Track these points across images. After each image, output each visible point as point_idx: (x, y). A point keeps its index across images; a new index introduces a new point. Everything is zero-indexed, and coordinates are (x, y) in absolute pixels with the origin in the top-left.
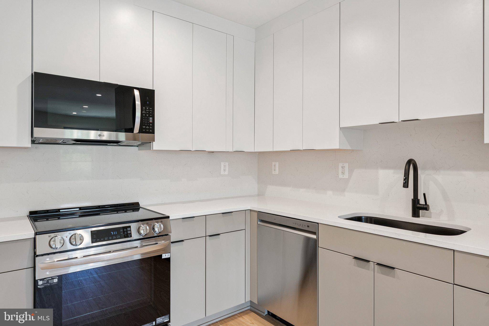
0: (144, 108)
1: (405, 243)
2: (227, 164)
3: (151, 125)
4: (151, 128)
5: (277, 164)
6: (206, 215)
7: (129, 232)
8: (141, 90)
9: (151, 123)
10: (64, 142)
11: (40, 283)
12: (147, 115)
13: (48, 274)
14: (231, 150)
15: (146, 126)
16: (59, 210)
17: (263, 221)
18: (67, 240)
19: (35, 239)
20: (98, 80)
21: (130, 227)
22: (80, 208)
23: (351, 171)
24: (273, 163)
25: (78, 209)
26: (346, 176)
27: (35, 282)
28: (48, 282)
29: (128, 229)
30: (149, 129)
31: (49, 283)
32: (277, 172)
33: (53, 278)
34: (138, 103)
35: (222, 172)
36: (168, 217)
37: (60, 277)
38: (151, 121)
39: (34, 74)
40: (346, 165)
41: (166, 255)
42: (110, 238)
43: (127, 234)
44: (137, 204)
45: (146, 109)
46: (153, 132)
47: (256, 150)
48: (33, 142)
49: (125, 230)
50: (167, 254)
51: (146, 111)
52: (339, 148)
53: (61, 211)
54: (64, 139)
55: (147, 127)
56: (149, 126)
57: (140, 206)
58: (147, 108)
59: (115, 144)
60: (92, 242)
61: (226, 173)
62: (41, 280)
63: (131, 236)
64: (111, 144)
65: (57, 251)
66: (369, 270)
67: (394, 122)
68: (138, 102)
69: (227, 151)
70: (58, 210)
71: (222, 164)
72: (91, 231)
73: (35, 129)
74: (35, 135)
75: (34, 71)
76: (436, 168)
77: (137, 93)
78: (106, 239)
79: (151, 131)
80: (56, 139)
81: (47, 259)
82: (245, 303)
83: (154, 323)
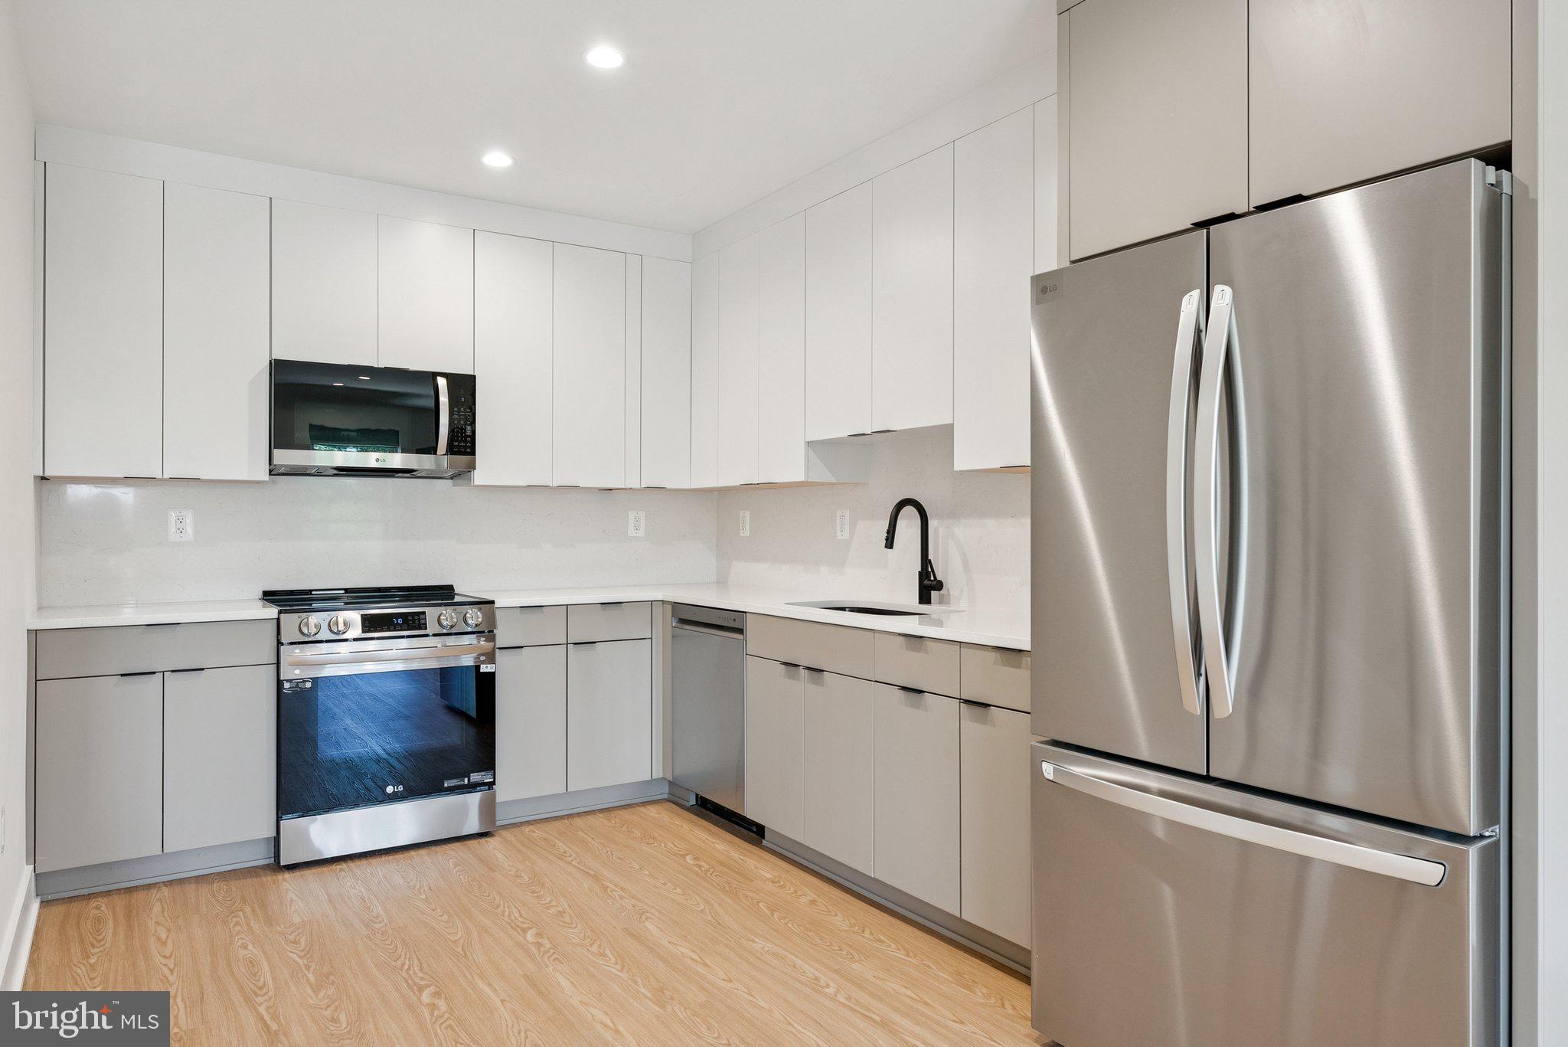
0: (456, 409)
1: (833, 628)
2: (642, 515)
3: (469, 439)
4: (468, 444)
5: (747, 514)
6: (567, 606)
7: (422, 622)
8: (450, 377)
9: (469, 436)
10: (320, 473)
11: (287, 685)
12: (462, 422)
13: (297, 673)
14: (636, 485)
15: (459, 442)
16: (311, 591)
17: (683, 621)
18: (325, 627)
19: (278, 619)
20: (376, 365)
21: (424, 613)
22: (347, 591)
23: (853, 525)
24: (742, 513)
25: (343, 592)
26: (846, 535)
27: (279, 683)
28: (297, 686)
29: (422, 616)
30: (466, 447)
31: (299, 687)
32: (746, 532)
33: (304, 681)
34: (444, 399)
35: (631, 533)
36: (493, 602)
37: (315, 680)
38: (469, 433)
39: (273, 361)
40: (847, 514)
41: (487, 667)
42: (392, 628)
43: (420, 624)
44: (450, 588)
45: (459, 411)
46: (473, 453)
47: (693, 486)
48: (271, 473)
49: (416, 617)
50: (489, 666)
51: (459, 415)
52: (803, 479)
53: (313, 593)
54: (319, 467)
56: (465, 442)
57: (456, 592)
58: (462, 410)
59: (408, 475)
60: (363, 632)
61: (641, 533)
62: (288, 681)
63: (426, 629)
64: (400, 475)
65: (310, 639)
66: (798, 680)
67: (864, 434)
68: (445, 397)
69: (628, 486)
70: (309, 592)
71: (631, 515)
72: (362, 614)
73: (277, 452)
74: (276, 461)
75: (273, 358)
76: (955, 513)
77: (442, 382)
78: (385, 628)
79: (468, 450)
80: (306, 467)
81: (297, 650)
82: (652, 782)
83: (466, 780)
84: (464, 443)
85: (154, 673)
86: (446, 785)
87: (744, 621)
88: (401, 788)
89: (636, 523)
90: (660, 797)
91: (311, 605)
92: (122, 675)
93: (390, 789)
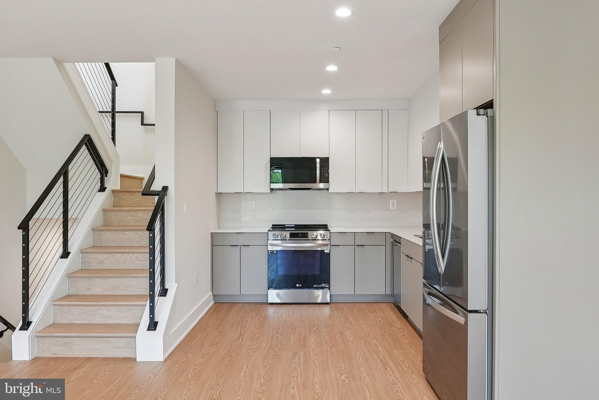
0: (322, 169)
2: (395, 201)
3: (327, 178)
4: (327, 180)
6: (355, 233)
7: (307, 235)
8: (320, 159)
12: (325, 173)
14: (386, 191)
18: (279, 236)
19: (268, 233)
20: (299, 157)
21: (308, 233)
25: (294, 225)
27: (268, 251)
34: (318, 166)
35: (391, 208)
36: (329, 230)
38: (327, 176)
41: (327, 251)
42: (297, 237)
45: (324, 169)
46: (328, 182)
48: (271, 189)
49: (305, 234)
53: (286, 225)
55: (325, 180)
57: (327, 227)
60: (290, 238)
61: (395, 208)
62: (270, 251)
63: (308, 238)
66: (408, 261)
69: (383, 192)
70: (285, 225)
72: (290, 233)
73: (272, 184)
75: (271, 157)
77: (318, 160)
82: (386, 295)
83: (320, 286)
84: (325, 179)
85: (238, 246)
86: (314, 286)
87: (400, 240)
88: (301, 285)
89: (393, 204)
90: (391, 301)
91: (285, 229)
92: (231, 246)
93: (297, 285)
